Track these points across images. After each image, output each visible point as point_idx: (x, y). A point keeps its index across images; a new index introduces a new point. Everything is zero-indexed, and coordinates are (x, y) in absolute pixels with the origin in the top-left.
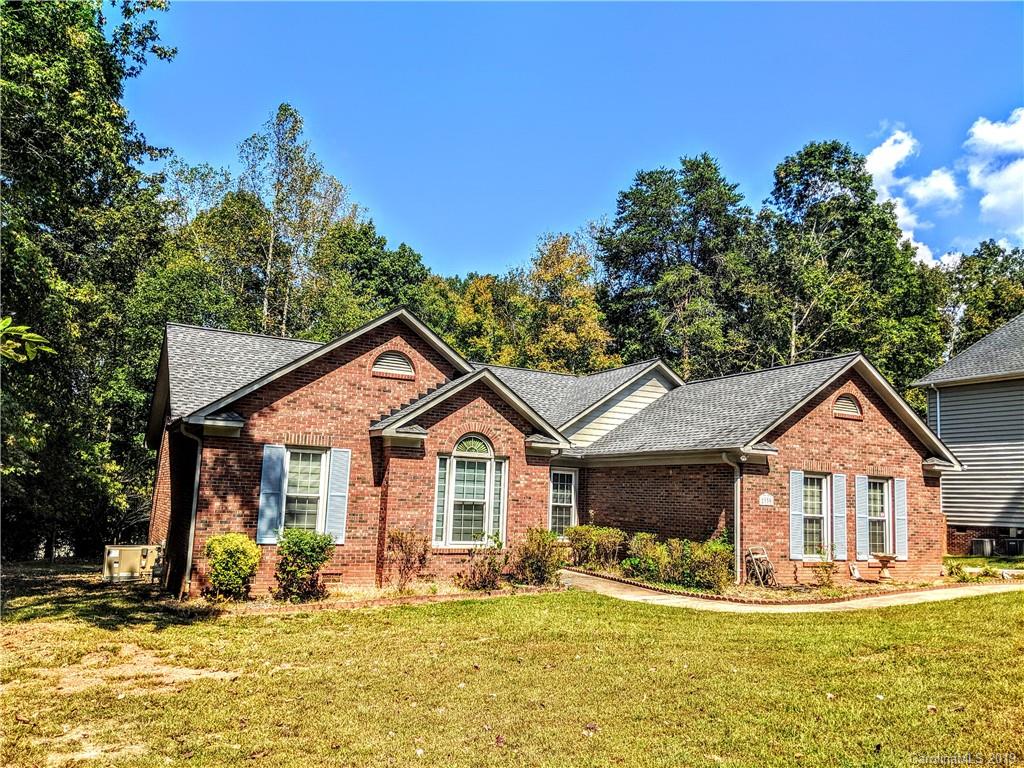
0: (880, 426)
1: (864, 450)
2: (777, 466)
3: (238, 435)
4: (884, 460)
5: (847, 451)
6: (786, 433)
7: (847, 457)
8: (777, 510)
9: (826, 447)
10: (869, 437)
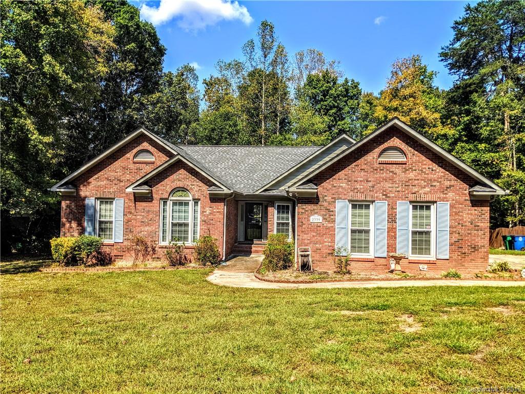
0: (424, 166)
1: (407, 183)
2: (326, 198)
3: (75, 195)
4: (427, 189)
5: (390, 185)
6: (334, 177)
7: (390, 189)
8: (325, 225)
9: (370, 184)
10: (412, 175)
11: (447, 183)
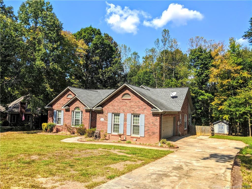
0: (137, 101)
1: (131, 107)
2: (105, 112)
4: (137, 109)
5: (125, 108)
8: (105, 122)
9: (119, 107)
10: (132, 104)
11: (144, 107)
